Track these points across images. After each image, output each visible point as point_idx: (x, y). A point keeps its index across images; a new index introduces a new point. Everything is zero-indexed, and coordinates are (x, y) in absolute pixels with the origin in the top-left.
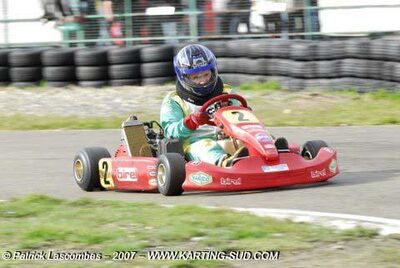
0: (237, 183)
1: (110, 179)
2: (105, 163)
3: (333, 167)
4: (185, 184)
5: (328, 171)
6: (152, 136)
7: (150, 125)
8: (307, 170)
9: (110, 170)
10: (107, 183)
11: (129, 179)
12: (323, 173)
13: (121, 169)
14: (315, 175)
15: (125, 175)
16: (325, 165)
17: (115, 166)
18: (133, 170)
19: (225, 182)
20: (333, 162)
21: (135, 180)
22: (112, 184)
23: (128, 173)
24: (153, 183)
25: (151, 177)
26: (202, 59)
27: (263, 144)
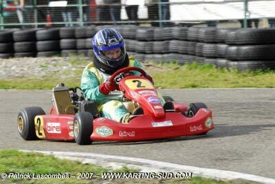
0: (132, 135)
1: (42, 131)
2: (39, 119)
3: (208, 123)
5: (204, 126)
8: (187, 126)
9: (42, 124)
10: (40, 134)
11: (55, 131)
12: (200, 128)
13: (49, 124)
14: (193, 129)
15: (52, 128)
16: (202, 122)
17: (46, 121)
18: (58, 124)
19: (122, 135)
20: (209, 120)
21: (60, 132)
22: (44, 136)
23: (54, 127)
24: (71, 134)
25: (71, 130)
26: (115, 39)
27: (153, 106)
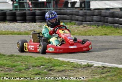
0: (62, 51)
1: (27, 49)
2: (25, 44)
3: (90, 47)
4: (47, 51)
5: (88, 48)
6: (39, 37)
7: (39, 33)
8: (82, 48)
10: (26, 50)
11: (32, 49)
12: (87, 49)
13: (30, 46)
14: (84, 49)
16: (88, 46)
17: (28, 45)
18: (33, 46)
19: (58, 51)
20: (90, 46)
21: (34, 49)
22: (27, 50)
23: (32, 47)
24: (38, 50)
26: (53, 15)
27: (70, 40)
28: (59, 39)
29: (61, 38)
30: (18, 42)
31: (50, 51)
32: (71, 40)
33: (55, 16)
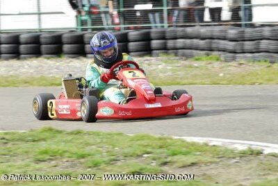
0: (129, 114)
1: (54, 112)
2: (51, 102)
3: (189, 106)
4: (97, 115)
5: (186, 108)
6: (81, 86)
7: (79, 79)
8: (173, 107)
9: (54, 107)
10: (52, 115)
11: (65, 112)
12: (183, 109)
13: (60, 106)
14: (178, 110)
16: (185, 104)
17: (57, 105)
18: (67, 106)
19: (121, 114)
20: (190, 103)
21: (69, 113)
22: (55, 116)
23: (64, 109)
24: (79, 115)
25: (78, 111)
26: (106, 40)
27: (146, 91)
28: (123, 91)
29: (127, 88)
30: (35, 99)
31: (105, 114)
32: (149, 92)
33: (111, 42)
